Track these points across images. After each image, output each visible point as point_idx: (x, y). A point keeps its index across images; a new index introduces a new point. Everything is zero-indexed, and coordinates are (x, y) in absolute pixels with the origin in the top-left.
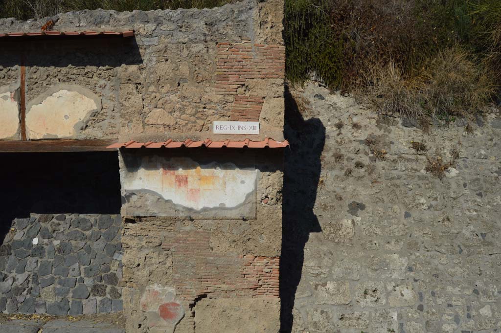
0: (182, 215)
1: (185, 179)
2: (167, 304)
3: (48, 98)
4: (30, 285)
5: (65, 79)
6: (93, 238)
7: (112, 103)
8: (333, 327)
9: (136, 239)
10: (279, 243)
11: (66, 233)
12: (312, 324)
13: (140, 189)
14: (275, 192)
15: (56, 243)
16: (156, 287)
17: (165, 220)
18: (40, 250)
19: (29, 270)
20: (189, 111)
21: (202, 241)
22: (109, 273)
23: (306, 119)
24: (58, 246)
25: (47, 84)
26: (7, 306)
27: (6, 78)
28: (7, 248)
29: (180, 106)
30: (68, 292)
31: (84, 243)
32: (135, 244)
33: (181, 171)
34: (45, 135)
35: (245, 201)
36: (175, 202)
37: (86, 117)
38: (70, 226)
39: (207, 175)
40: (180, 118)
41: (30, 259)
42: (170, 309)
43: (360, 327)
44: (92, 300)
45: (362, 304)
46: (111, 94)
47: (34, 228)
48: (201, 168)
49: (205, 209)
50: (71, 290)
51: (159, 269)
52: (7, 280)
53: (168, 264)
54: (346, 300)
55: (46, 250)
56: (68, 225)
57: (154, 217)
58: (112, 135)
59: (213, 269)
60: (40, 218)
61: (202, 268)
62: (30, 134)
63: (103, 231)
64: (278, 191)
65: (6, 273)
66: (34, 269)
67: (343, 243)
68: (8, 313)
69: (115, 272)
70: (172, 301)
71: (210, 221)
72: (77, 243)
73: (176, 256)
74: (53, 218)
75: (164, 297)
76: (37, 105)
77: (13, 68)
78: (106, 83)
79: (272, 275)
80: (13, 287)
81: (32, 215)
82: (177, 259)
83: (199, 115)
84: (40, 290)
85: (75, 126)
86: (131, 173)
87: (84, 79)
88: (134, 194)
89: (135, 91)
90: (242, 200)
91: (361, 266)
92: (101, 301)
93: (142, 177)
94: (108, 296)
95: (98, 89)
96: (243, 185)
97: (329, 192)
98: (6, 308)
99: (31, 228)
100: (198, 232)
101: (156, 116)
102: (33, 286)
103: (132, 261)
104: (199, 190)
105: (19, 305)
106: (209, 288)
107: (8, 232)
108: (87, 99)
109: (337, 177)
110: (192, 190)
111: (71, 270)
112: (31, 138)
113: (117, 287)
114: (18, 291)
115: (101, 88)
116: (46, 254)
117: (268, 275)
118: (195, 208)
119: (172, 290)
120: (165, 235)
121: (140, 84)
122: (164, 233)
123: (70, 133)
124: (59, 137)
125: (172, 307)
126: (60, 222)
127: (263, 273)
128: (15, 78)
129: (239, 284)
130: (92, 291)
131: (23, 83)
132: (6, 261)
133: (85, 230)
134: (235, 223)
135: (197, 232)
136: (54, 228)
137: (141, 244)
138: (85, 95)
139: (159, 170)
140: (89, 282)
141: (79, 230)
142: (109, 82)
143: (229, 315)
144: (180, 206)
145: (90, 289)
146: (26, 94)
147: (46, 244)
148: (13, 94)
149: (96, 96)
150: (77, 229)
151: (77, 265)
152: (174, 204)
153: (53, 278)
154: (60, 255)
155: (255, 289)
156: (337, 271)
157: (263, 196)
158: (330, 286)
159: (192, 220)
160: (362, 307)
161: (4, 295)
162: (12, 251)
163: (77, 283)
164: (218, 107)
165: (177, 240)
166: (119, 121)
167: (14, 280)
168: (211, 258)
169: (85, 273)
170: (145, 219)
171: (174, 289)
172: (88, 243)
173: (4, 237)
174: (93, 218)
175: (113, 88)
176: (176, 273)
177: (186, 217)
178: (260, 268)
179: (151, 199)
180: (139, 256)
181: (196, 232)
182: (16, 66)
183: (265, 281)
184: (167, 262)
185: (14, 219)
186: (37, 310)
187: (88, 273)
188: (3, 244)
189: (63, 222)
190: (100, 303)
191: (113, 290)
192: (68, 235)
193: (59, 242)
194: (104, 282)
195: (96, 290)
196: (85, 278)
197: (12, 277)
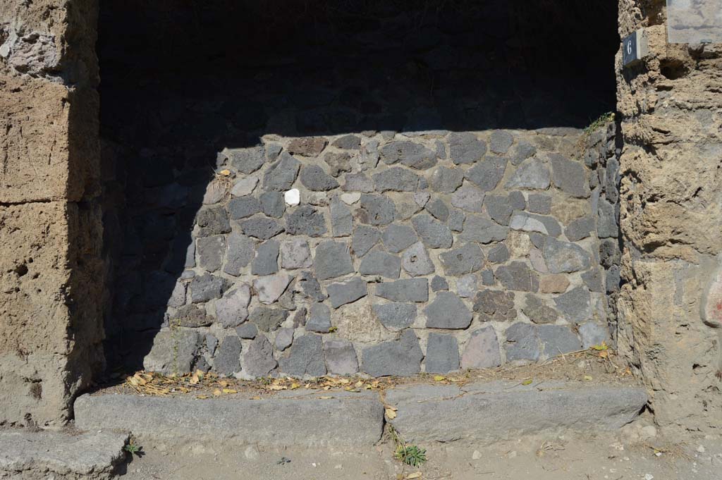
4: (300, 303)
6: (445, 185)
9: (692, 116)
11: (370, 175)
15: (351, 198)
18: (307, 217)
19: (289, 266)
22: (507, 263)
24: (358, 206)
26: (242, 358)
28: (218, 215)
30: (412, 314)
31: (424, 196)
32: (689, 133)
38: (379, 159)
41: (283, 241)
44: (483, 330)
47: (283, 166)
52: (233, 293)
55: (325, 216)
56: (374, 157)
60: (291, 146)
63: (467, 168)
65: (225, 276)
68: (248, 377)
69: (524, 260)
72: (406, 198)
74: (326, 144)
80: (251, 309)
81: (267, 139)
84: (328, 313)
92: (507, 332)
94: (523, 318)
98: (242, 364)
99: (274, 167)
102: (306, 306)
103: (682, 179)
105: (278, 354)
107: (210, 178)
111: (407, 259)
113: (539, 295)
114: (272, 318)
116: (328, 225)
126: (350, 152)
130: (476, 310)
133: (420, 168)
136: (336, 164)
137: (705, 131)
140: (463, 286)
141: (405, 167)
145: (470, 305)
147: (323, 203)
150: (398, 165)
151: (419, 247)
153: (362, 282)
154: (370, 225)
161: (232, 332)
162: (233, 224)
163: (430, 290)
167: (253, 293)
169: (446, 266)
170: (713, 61)
172: (436, 196)
173: (205, 191)
180: (699, 165)
185: (221, 150)
186: (332, 365)
187: (455, 265)
188: (204, 208)
189: (357, 152)
190: (505, 338)
191: (532, 302)
192: (377, 179)
193: (355, 196)
194: (500, 284)
195: (487, 306)
196: (448, 279)
197: (245, 284)
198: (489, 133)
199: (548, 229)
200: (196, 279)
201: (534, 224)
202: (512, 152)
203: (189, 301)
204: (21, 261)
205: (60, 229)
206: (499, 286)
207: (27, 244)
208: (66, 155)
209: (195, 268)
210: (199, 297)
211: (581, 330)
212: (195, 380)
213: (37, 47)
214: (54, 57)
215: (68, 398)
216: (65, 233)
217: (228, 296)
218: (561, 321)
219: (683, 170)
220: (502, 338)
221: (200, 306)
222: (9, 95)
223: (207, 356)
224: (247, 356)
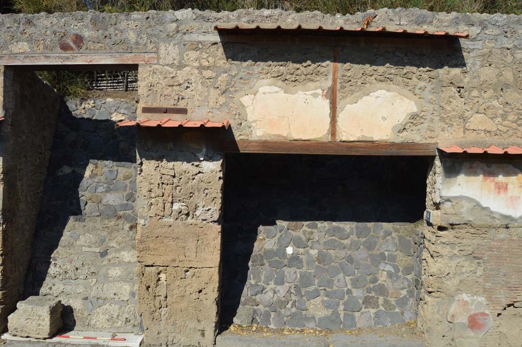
0: (498, 223)
1: (505, 186)
2: (476, 315)
3: (365, 98)
4: (294, 298)
5: (382, 78)
6: (353, 247)
7: (432, 106)
9: (448, 247)
11: (322, 242)
13: (458, 195)
15: (314, 252)
16: (465, 297)
17: (479, 228)
18: (295, 259)
19: (289, 281)
20: (511, 117)
21: (516, 249)
22: (377, 284)
24: (316, 256)
25: (362, 83)
26: (271, 320)
27: (314, 75)
28: (259, 257)
29: (502, 112)
30: (338, 304)
31: (344, 252)
32: (447, 253)
33: (501, 178)
34: (359, 137)
36: (492, 209)
37: (404, 119)
38: (326, 234)
40: (501, 125)
41: (287, 270)
42: (479, 319)
44: (366, 312)
46: (432, 96)
47: (285, 236)
50: (341, 302)
51: (470, 278)
52: (267, 292)
53: (479, 273)
55: (303, 260)
56: (323, 233)
57: (466, 224)
58: (431, 139)
60: (288, 226)
61: (514, 276)
62: (343, 136)
63: (363, 240)
65: (263, 285)
66: (294, 280)
68: (274, 328)
69: (384, 283)
70: (482, 311)
72: (336, 253)
73: (488, 264)
74: (303, 225)
75: (473, 307)
76: (351, 104)
77: (324, 64)
78: (426, 84)
80: (274, 299)
81: (279, 222)
82: (488, 267)
84: (305, 302)
85: (394, 128)
86: (448, 179)
87: (403, 80)
88: (449, 200)
89: (457, 95)
92: (376, 314)
93: (461, 183)
94: (382, 308)
95: (417, 91)
98: (271, 322)
99: (281, 236)
100: (513, 240)
101: (477, 121)
102: (296, 299)
103: (442, 270)
104: (519, 197)
105: (285, 319)
106: (518, 297)
107: (255, 240)
108: (407, 101)
110: (512, 197)
111: (336, 281)
112: (344, 139)
113: (389, 298)
114: (283, 304)
115: (421, 90)
116: (304, 264)
118: (513, 216)
119: (481, 299)
120: (479, 243)
121: (463, 88)
122: (477, 241)
123: (387, 136)
124: (375, 139)
125: (480, 317)
126: (314, 230)
128: (326, 75)
130: (363, 303)
131: (334, 81)
132: (261, 272)
133: (343, 239)
136: (308, 236)
137: (452, 252)
138: (405, 97)
139: (479, 176)
140: (358, 293)
141: (336, 239)
142: (430, 84)
144: (498, 213)
145: (361, 301)
146: (338, 92)
147: (302, 254)
148: (325, 91)
149: (416, 98)
150: (333, 237)
151: (341, 275)
152: (492, 212)
153: (318, 290)
154: (322, 265)
159: (507, 228)
161: (267, 309)
162: (265, 261)
163: (345, 294)
165: (491, 249)
166: (438, 125)
167: (275, 293)
169: (352, 284)
170: (458, 226)
171: (483, 299)
172: (349, 252)
173: (253, 246)
174: (348, 226)
175: (433, 91)
176: (487, 282)
177: (502, 225)
179: (466, 206)
180: (449, 265)
181: (510, 240)
182: (328, 62)
184: (478, 271)
185: (259, 226)
186: (306, 324)
187: (356, 283)
188: (253, 254)
189: (316, 231)
190: (374, 316)
191: (386, 302)
192: (325, 243)
193: (316, 251)
194: (373, 293)
195: (368, 302)
196: (352, 289)
197: (272, 289)
198: (373, 223)
199: (395, 270)
200: (252, 285)
201: (389, 268)
202: (382, 234)
203: (249, 295)
204: (200, 289)
205: (216, 278)
206: (373, 294)
207: (203, 283)
208: (219, 252)
209: (251, 281)
210: (254, 294)
211: (405, 314)
212: (254, 329)
213: (210, 212)
214: (216, 217)
215: (215, 337)
216: (218, 280)
217: (265, 293)
218: (397, 310)
219: (443, 266)
220: (373, 316)
221: (254, 297)
222: (198, 229)
223: (258, 318)
224: (273, 319)
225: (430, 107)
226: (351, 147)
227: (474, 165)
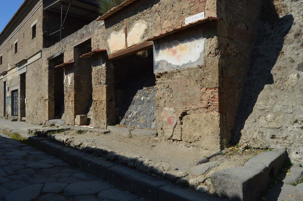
0: (175, 70)
1: (176, 51)
2: (170, 117)
3: (133, 28)
4: (137, 116)
5: (137, 19)
8: (266, 142)
9: (160, 85)
10: (217, 79)
12: (252, 139)
13: (161, 60)
14: (214, 49)
16: (167, 109)
17: (170, 74)
18: (143, 102)
19: (138, 110)
20: (177, 17)
21: (184, 82)
23: (281, 17)
24: (149, 100)
25: (133, 23)
27: (122, 25)
28: (134, 101)
29: (173, 16)
32: (159, 87)
33: (174, 48)
34: (132, 44)
35: (200, 57)
37: (143, 32)
39: (183, 46)
41: (139, 106)
42: (171, 119)
43: (285, 144)
45: (289, 128)
46: (151, 19)
48: (181, 44)
49: (184, 65)
50: (149, 117)
51: (168, 99)
54: (278, 125)
55: (145, 102)
57: (166, 73)
59: (188, 97)
60: (146, 89)
61: (184, 97)
64: (216, 48)
66: (140, 109)
67: (287, 89)
70: (172, 115)
71: (186, 71)
73: (174, 92)
74: (150, 88)
75: (169, 113)
76: (130, 32)
77: (124, 21)
78: (149, 15)
79: (215, 99)
83: (180, 17)
85: (140, 37)
87: (143, 17)
88: (160, 63)
89: (158, 15)
90: (198, 57)
91: (296, 104)
93: (161, 54)
95: (147, 19)
96: (198, 48)
97: (286, 59)
99: (142, 93)
101: (165, 24)
103: (159, 96)
104: (181, 55)
105: (132, 123)
106: (187, 108)
107: (135, 95)
108: (143, 25)
109: (294, 48)
110: (178, 56)
111: (151, 109)
114: (134, 118)
117: (213, 99)
118: (180, 65)
119: (172, 109)
121: (160, 11)
122: (170, 80)
123: (139, 41)
124: (136, 44)
125: (172, 118)
127: (210, 98)
129: (199, 105)
131: (126, 26)
132: (132, 107)
134: (196, 70)
135: (181, 78)
136: (149, 92)
137: (161, 87)
138: (143, 23)
139: (166, 49)
143: (195, 123)
144: (175, 65)
146: (127, 29)
147: (145, 99)
148: (124, 30)
149: (146, 22)
151: (153, 107)
152: (173, 65)
153: (145, 113)
154: (149, 103)
155: (207, 108)
156: (277, 107)
157: (209, 53)
158: (269, 116)
159: (179, 72)
160: (289, 131)
161: (129, 120)
162: (135, 103)
163: (152, 114)
164: (188, 11)
165: (174, 83)
166: (154, 31)
167: (133, 114)
168: (187, 91)
170: (163, 75)
173: (134, 97)
175: (151, 17)
176: (174, 101)
177: (177, 71)
178: (209, 95)
179: (165, 64)
180: (161, 93)
182: (125, 19)
183: (212, 103)
184: (171, 95)
185: (138, 90)
193: (149, 98)
200: (128, 112)
203: (127, 115)
204: (103, 108)
207: (104, 106)
208: (106, 95)
209: (129, 110)
213: (104, 81)
215: (106, 125)
216: (106, 104)
217: (131, 114)
219: (159, 94)
223: (126, 123)
225: (150, 24)
226: (131, 49)
227: (164, 44)
